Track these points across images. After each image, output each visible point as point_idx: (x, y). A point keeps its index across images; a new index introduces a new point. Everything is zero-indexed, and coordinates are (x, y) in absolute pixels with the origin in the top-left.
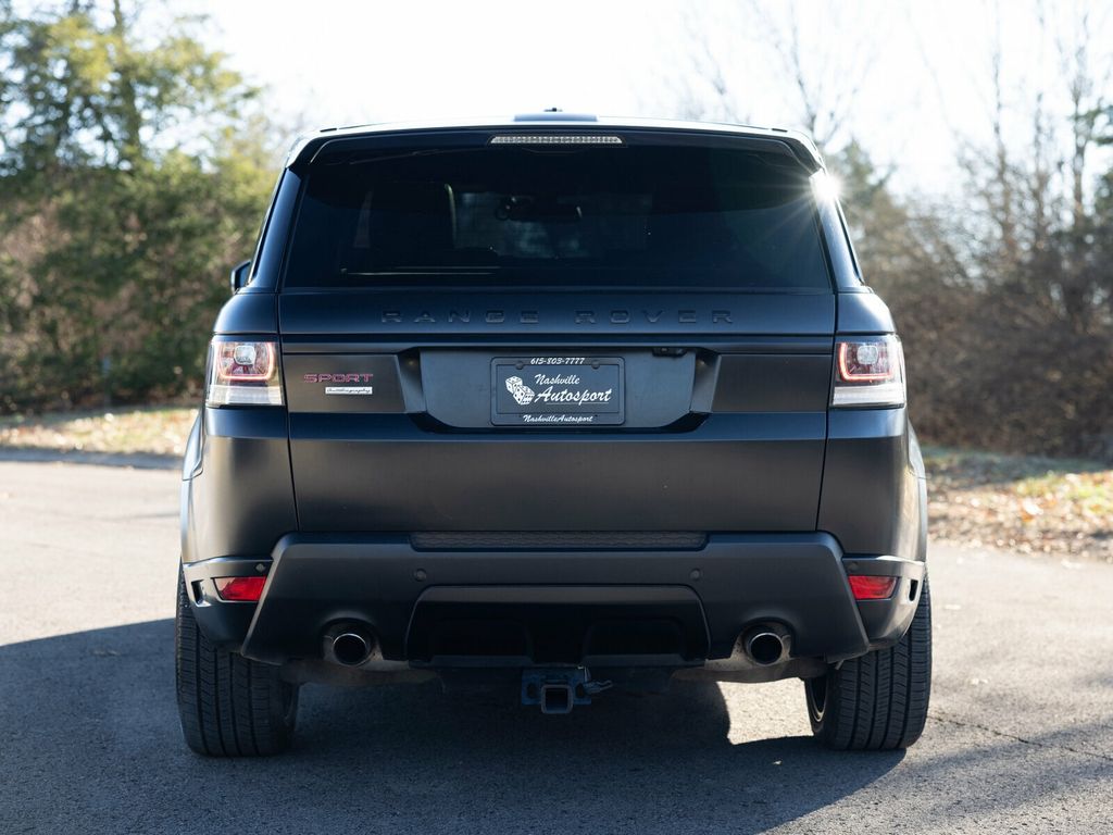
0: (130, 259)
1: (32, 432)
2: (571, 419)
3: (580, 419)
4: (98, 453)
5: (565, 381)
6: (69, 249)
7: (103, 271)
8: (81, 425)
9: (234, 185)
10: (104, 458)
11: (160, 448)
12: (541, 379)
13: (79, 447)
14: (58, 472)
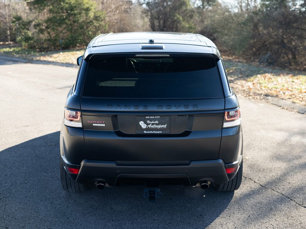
0: (64, 19)
1: (45, 57)
2: (156, 132)
3: (159, 132)
4: (58, 63)
5: (154, 122)
6: (52, 18)
7: (59, 22)
8: (55, 55)
9: (84, 5)
10: (59, 64)
11: (71, 62)
12: (148, 122)
13: (55, 61)
14: (50, 67)
